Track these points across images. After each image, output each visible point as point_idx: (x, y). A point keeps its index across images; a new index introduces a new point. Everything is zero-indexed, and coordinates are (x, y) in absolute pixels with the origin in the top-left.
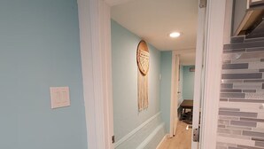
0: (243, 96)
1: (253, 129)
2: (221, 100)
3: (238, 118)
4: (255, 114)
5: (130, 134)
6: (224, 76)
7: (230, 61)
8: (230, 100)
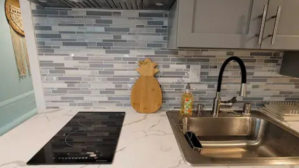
0: (53, 51)
1: (64, 76)
2: (39, 54)
3: (53, 68)
4: (63, 64)
5: (12, 100)
6: (37, 36)
7: (39, 24)
8: (46, 55)
